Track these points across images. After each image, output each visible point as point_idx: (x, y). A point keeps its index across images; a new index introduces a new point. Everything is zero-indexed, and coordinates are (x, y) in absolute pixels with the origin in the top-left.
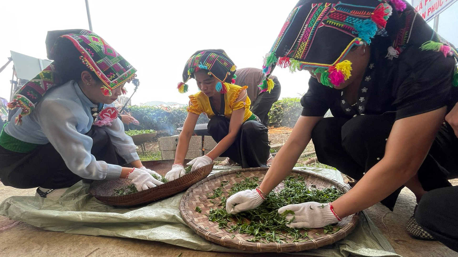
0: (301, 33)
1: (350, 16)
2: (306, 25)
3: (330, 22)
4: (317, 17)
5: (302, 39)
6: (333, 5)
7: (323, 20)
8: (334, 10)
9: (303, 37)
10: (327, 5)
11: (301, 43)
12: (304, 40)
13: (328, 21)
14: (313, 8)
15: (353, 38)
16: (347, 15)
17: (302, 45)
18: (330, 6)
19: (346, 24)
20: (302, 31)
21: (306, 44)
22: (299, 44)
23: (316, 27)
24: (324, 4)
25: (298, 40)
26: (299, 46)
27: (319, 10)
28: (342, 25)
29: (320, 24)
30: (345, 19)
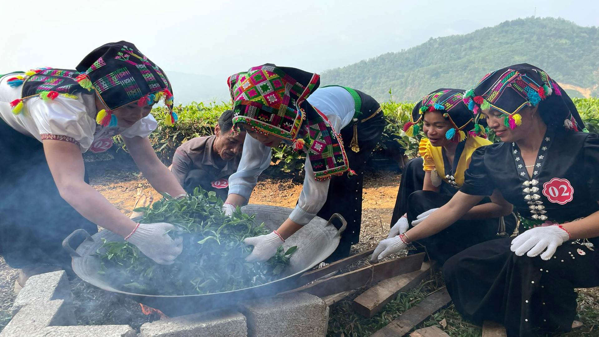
0: (495, 84)
1: (528, 86)
2: (500, 80)
3: (515, 86)
4: (509, 78)
5: (495, 89)
6: (520, 74)
7: (511, 82)
8: (520, 78)
9: (496, 87)
10: (517, 73)
11: (493, 91)
12: (496, 89)
13: (514, 85)
14: (508, 70)
15: (526, 101)
16: (528, 85)
17: (494, 93)
18: (519, 74)
19: (524, 91)
20: (496, 83)
21: (497, 93)
22: (492, 92)
23: (506, 85)
24: (515, 72)
25: (492, 88)
26: (492, 94)
27: (511, 74)
28: (522, 91)
29: (509, 84)
30: (525, 87)
